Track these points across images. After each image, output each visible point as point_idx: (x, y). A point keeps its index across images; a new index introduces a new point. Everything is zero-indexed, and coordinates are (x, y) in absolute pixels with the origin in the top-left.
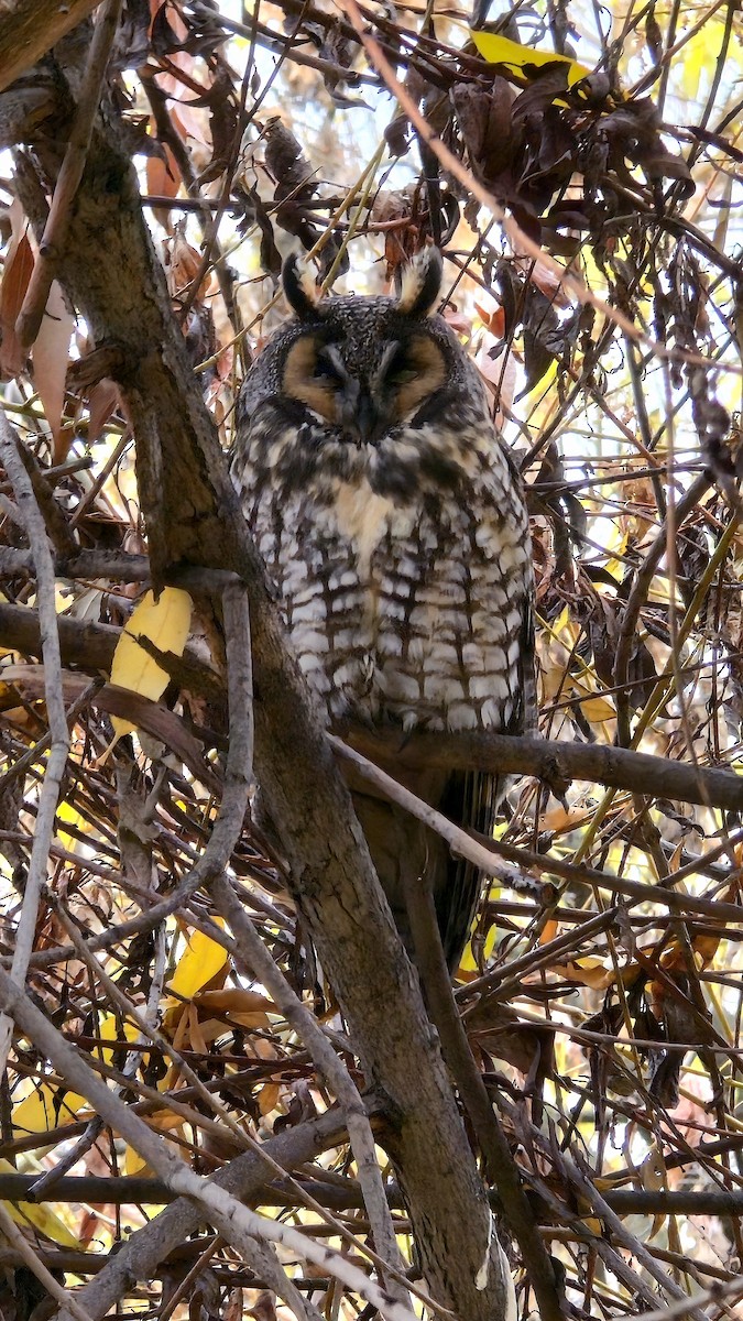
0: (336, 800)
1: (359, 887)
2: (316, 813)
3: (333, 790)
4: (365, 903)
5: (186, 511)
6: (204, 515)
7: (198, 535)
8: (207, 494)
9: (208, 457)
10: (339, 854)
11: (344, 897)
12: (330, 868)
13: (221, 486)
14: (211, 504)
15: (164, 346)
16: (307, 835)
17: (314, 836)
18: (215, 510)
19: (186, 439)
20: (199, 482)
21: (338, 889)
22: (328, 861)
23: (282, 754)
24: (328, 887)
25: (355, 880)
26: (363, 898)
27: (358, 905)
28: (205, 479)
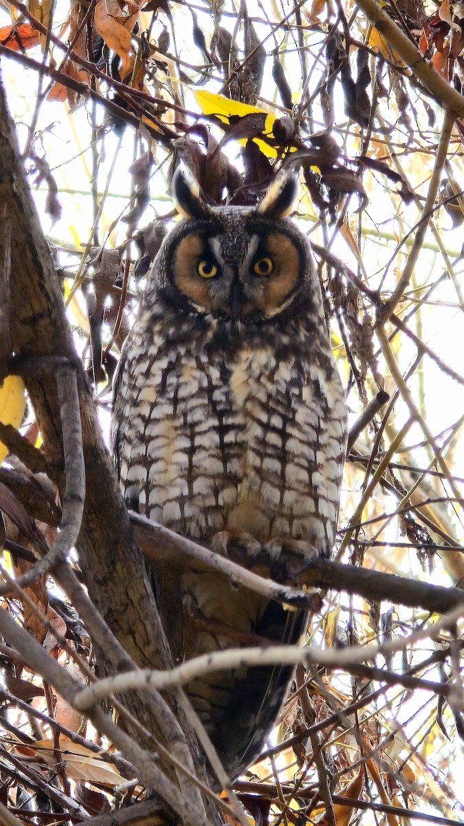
0: (133, 556)
1: (149, 628)
2: (119, 567)
3: (131, 548)
4: (153, 642)
5: (26, 313)
6: (41, 316)
7: (35, 332)
8: (44, 300)
9: (45, 271)
10: (135, 600)
11: (137, 636)
12: (127, 612)
13: (54, 295)
14: (46, 308)
15: (15, 177)
16: (110, 584)
17: (115, 584)
18: (50, 312)
19: (29, 255)
20: (38, 290)
21: (133, 628)
22: (127, 606)
23: (93, 516)
24: (125, 627)
25: (146, 622)
26: (151, 637)
27: (148, 643)
28: (42, 287)
